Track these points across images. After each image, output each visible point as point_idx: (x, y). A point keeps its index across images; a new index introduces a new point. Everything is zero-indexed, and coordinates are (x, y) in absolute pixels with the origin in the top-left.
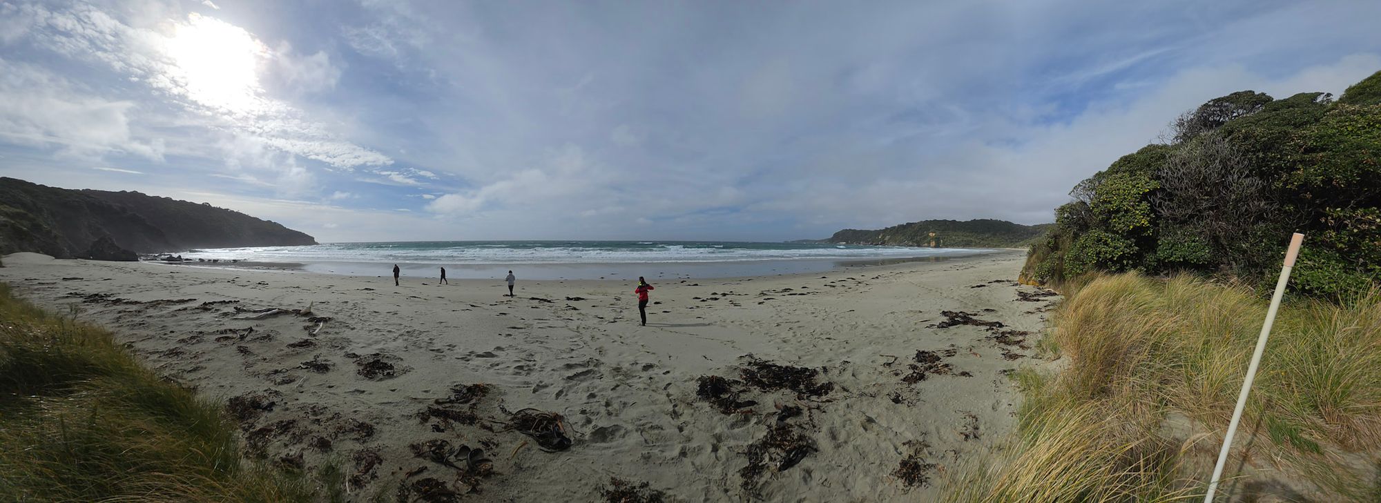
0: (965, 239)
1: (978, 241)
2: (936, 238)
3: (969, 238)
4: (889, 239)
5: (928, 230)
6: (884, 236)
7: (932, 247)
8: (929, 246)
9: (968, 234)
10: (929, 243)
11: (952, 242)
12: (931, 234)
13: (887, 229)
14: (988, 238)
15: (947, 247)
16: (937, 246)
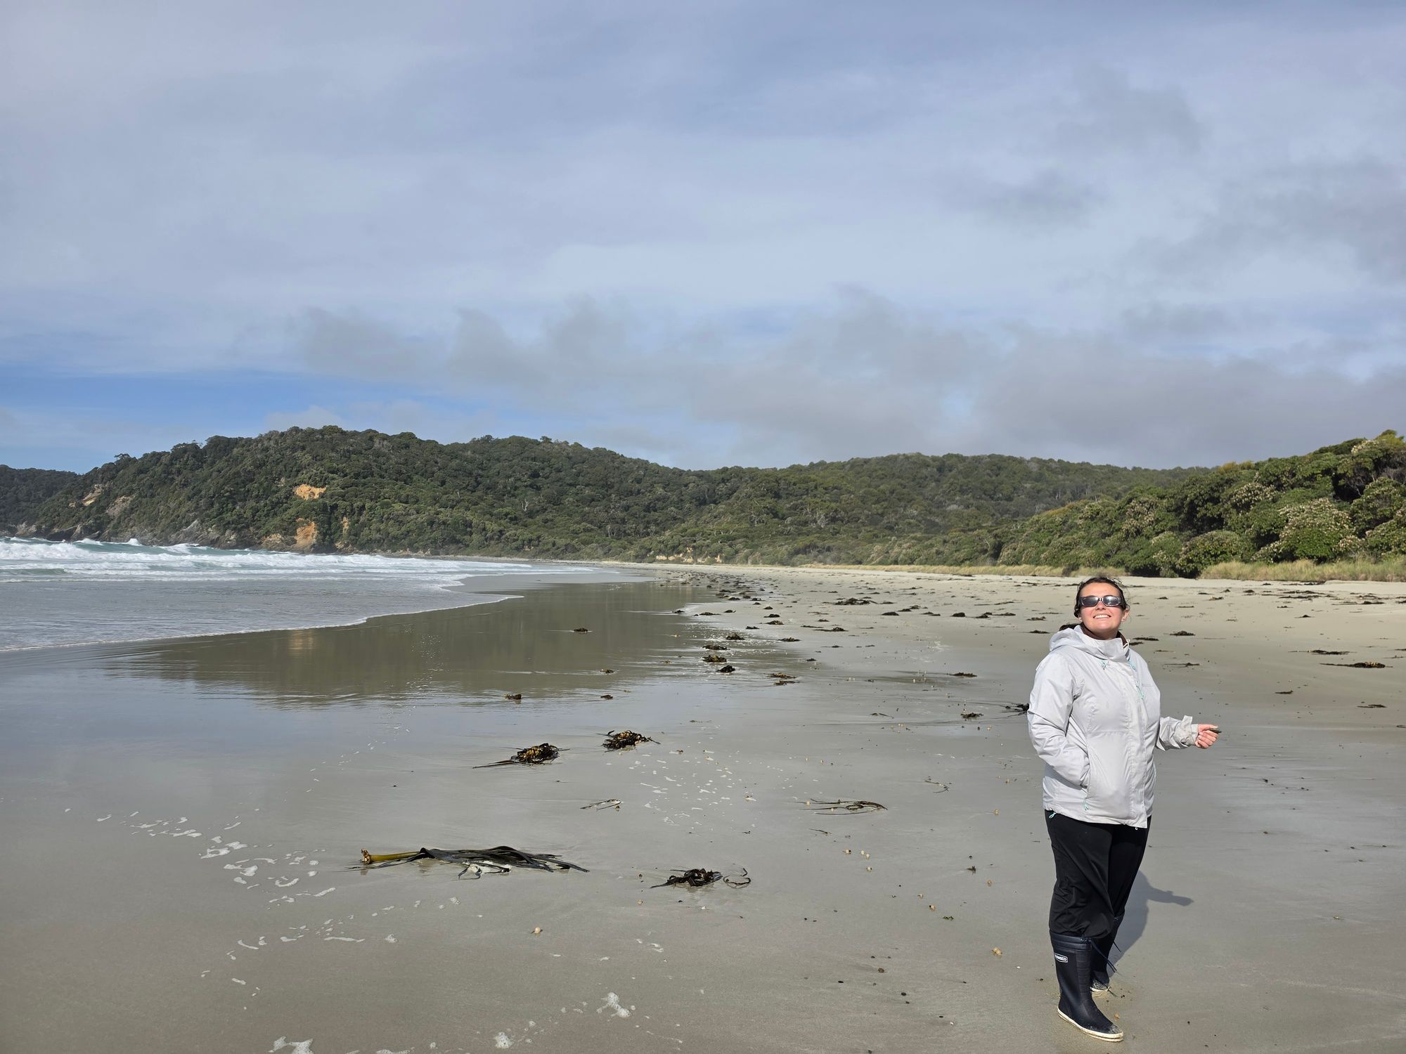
0: (445, 515)
1: (492, 526)
2: (324, 508)
3: (458, 513)
4: (128, 513)
5: (295, 473)
6: (108, 498)
7: (303, 552)
8: (288, 545)
9: (457, 495)
10: (289, 530)
11: (394, 530)
12: (303, 491)
13: (126, 461)
14: (531, 514)
15: (366, 547)
16: (325, 545)
